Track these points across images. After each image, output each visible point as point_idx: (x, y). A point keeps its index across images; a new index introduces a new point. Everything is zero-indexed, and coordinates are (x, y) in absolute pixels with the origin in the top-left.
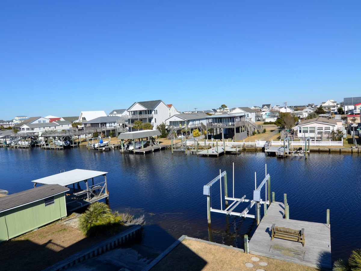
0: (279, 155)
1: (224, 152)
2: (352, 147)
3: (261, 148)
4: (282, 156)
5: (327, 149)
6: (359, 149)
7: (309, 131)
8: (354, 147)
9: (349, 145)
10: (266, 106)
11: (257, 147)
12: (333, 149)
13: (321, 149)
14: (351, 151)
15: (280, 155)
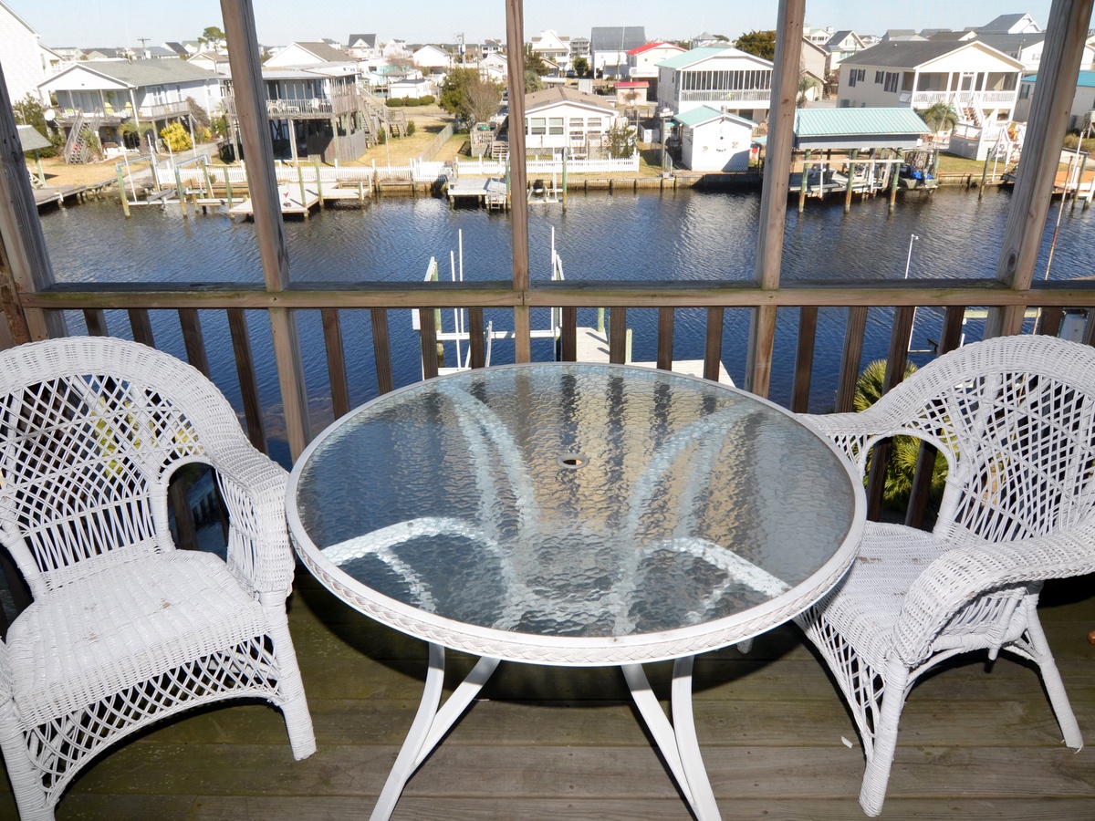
0: (494, 205)
1: (318, 203)
2: (662, 176)
3: (429, 186)
4: (502, 205)
5: (605, 182)
6: (678, 179)
7: (547, 131)
8: (666, 175)
9: (649, 169)
10: (360, 41)
11: (417, 183)
12: (619, 181)
13: (591, 182)
14: (659, 186)
15: (496, 205)
